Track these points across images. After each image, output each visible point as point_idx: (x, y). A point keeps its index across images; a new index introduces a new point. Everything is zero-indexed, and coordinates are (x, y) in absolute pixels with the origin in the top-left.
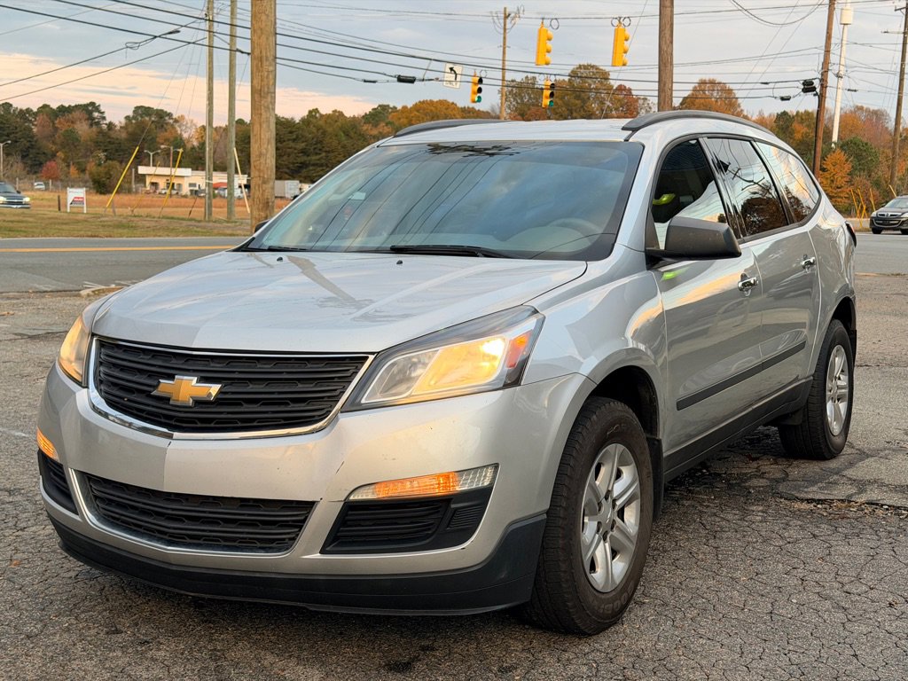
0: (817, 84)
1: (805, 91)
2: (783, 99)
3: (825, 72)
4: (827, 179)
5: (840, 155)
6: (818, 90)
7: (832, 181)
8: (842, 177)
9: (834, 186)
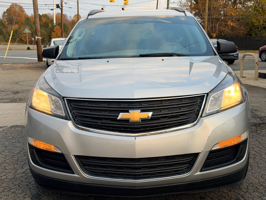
0: (60, 5)
1: (57, 7)
2: (51, 10)
3: (62, 2)
4: (55, 34)
5: (58, 27)
6: (60, 7)
7: (57, 35)
8: (60, 34)
9: (57, 36)
